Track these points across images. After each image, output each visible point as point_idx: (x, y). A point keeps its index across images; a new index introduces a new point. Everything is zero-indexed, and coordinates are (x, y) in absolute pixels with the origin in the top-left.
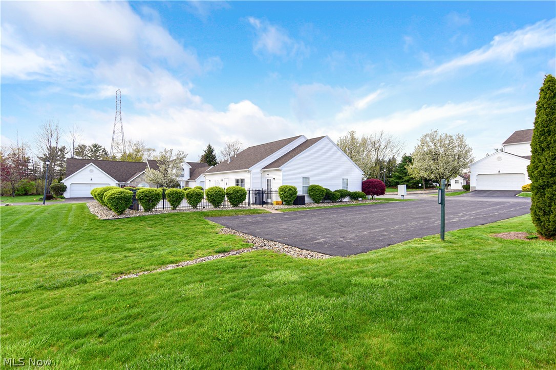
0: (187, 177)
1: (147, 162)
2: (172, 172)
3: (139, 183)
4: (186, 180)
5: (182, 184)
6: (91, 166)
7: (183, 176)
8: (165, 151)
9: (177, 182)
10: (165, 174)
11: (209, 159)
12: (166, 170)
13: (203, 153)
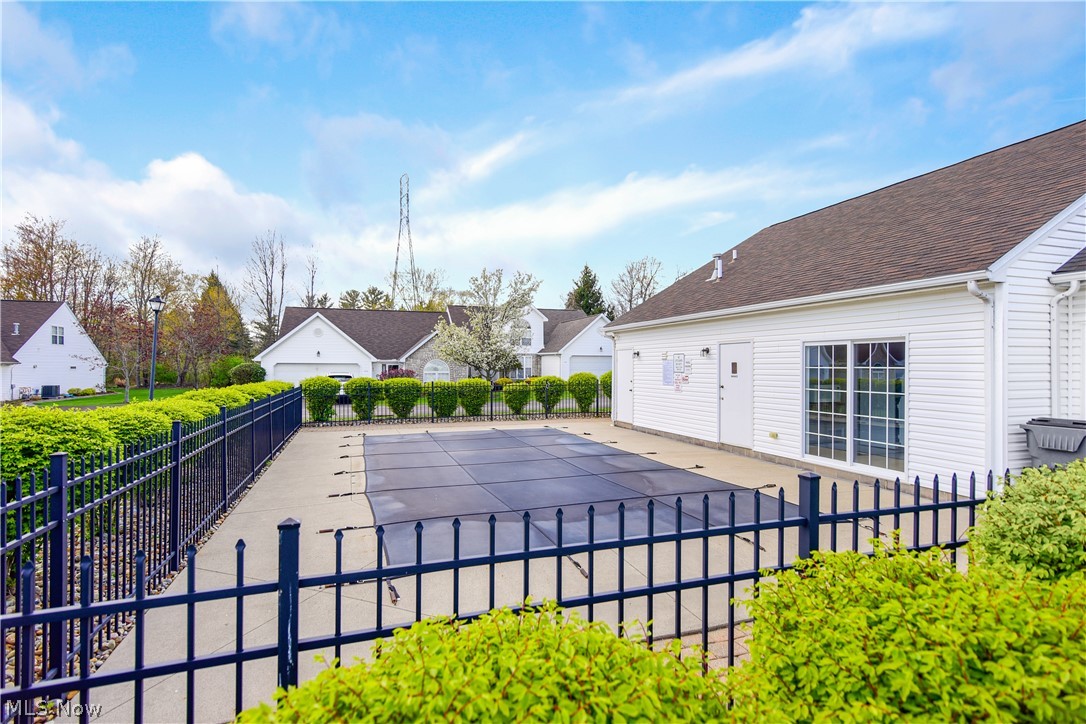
0: (538, 344)
1: (448, 311)
2: (503, 331)
3: (425, 361)
4: (536, 352)
5: (527, 364)
6: (318, 320)
7: (527, 342)
8: (484, 277)
9: (515, 357)
10: (485, 338)
11: (586, 300)
12: (488, 327)
13: (572, 288)
